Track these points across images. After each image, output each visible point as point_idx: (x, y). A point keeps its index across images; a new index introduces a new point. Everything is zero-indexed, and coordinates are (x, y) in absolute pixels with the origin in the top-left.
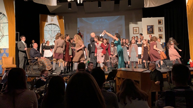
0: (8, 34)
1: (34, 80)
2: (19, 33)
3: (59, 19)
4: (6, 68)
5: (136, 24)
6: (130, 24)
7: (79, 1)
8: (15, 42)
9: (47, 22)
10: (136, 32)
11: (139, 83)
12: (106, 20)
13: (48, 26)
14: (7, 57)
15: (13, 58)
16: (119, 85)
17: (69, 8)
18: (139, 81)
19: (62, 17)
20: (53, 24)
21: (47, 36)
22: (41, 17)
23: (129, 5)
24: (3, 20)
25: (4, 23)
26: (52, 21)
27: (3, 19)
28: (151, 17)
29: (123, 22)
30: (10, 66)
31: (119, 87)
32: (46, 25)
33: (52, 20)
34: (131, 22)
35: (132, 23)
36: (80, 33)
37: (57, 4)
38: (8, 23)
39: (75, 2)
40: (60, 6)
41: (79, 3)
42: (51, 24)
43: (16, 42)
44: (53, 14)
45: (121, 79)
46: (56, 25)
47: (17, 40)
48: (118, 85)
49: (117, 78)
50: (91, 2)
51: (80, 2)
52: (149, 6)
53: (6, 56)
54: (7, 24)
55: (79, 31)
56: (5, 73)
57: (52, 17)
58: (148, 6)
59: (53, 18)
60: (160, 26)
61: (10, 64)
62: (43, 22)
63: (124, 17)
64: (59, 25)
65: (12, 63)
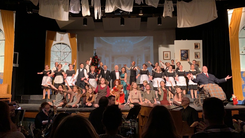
2: (18, 53)
3: (71, 38)
5: (168, 47)
6: (160, 46)
7: (97, 16)
8: (13, 65)
9: (56, 41)
10: (167, 57)
12: (130, 41)
13: (56, 45)
14: (1, 83)
15: (9, 86)
16: (143, 125)
17: (84, 24)
19: (75, 35)
21: (55, 59)
22: (47, 35)
28: (185, 39)
29: (151, 44)
30: (4, 95)
32: (53, 44)
33: (62, 38)
34: (161, 45)
35: (162, 46)
37: (69, 19)
38: (4, 40)
39: (92, 17)
40: (72, 21)
41: (96, 18)
42: (60, 43)
44: (63, 31)
46: (66, 45)
47: (15, 62)
52: (183, 26)
54: (4, 42)
57: (62, 35)
58: (181, 26)
59: (63, 36)
60: (197, 51)
61: (4, 93)
62: (51, 41)
63: (152, 38)
64: (70, 45)
65: (6, 92)
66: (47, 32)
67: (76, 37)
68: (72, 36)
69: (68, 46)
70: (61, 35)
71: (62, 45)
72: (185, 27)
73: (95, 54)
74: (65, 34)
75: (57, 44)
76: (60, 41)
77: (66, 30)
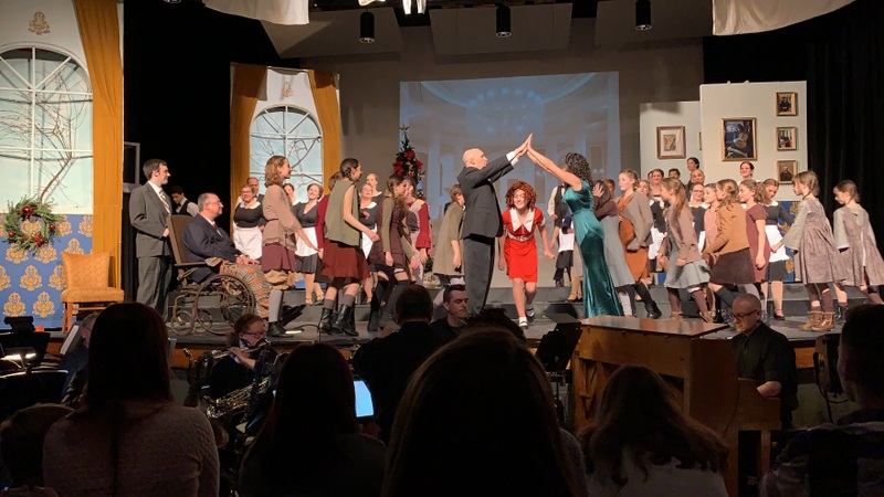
0: (90, 151)
1: (201, 361)
2: (138, 145)
3: (318, 87)
4: (81, 304)
5: (674, 110)
6: (645, 109)
7: (410, 3)
8: (122, 187)
9: (265, 99)
10: (673, 148)
11: (681, 388)
12: (531, 94)
13: (267, 115)
14: (87, 252)
15: (112, 259)
16: (587, 392)
17: (363, 35)
18: (682, 380)
19: (332, 76)
20: (291, 109)
22: (236, 77)
23: (639, 22)
24: (69, 87)
25: (74, 101)
26: (285, 93)
27: (70, 84)
28: (742, 81)
29: (610, 102)
30: (97, 293)
31: (588, 402)
32: (257, 111)
33: (288, 89)
34: (649, 105)
35: (654, 108)
36: (410, 149)
37: (310, 19)
38: (90, 101)
39: (392, 9)
40: (322, 25)
41: (408, 11)
42: (282, 109)
43: (124, 187)
44: (290, 63)
45: (600, 367)
46: (303, 113)
47: (129, 177)
48: (583, 393)
49: (577, 363)
50: (463, 11)
51: (414, 8)
52: (735, 30)
53: (80, 251)
54: (88, 106)
55: (407, 141)
56: (76, 328)
57: (288, 77)
58: (729, 30)
59: (292, 80)
60: (785, 121)
61: (100, 285)
62: (247, 100)
63: (613, 78)
64: (315, 115)
65: (105, 282)
66: (232, 69)
67: (337, 84)
68: (321, 81)
69: (310, 117)
70: (284, 79)
71: (287, 113)
72: (743, 31)
73: (406, 144)
74: (296, 73)
75: (270, 110)
76: (282, 98)
77: (298, 59)
